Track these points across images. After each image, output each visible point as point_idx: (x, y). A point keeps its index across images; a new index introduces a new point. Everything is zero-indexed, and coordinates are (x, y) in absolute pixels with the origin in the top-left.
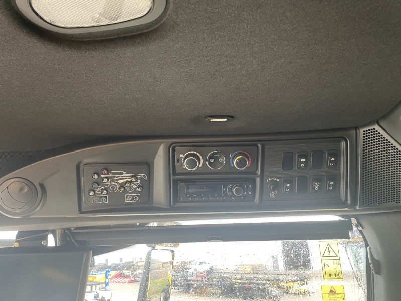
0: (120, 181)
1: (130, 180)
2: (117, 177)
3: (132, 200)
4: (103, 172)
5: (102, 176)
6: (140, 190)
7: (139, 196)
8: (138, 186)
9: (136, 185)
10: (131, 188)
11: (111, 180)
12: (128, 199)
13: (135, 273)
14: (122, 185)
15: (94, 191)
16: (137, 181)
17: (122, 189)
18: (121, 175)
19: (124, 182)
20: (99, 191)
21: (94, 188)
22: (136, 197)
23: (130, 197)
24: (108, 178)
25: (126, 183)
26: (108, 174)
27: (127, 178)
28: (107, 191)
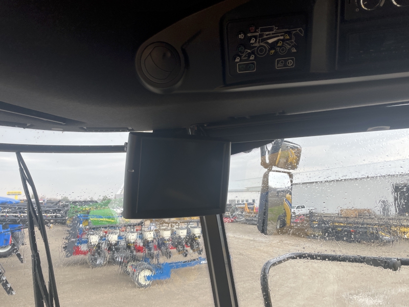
0: (270, 41)
1: (282, 38)
2: (267, 35)
3: (285, 65)
4: (251, 28)
5: (249, 35)
6: (294, 50)
7: (292, 59)
8: (293, 46)
9: (290, 45)
10: (283, 50)
11: (259, 40)
12: (279, 65)
13: (234, 214)
14: (272, 46)
15: (240, 56)
16: (291, 39)
17: (273, 51)
18: (271, 32)
19: (275, 41)
20: (245, 57)
21: (240, 52)
22: (290, 61)
23: (282, 62)
24: (255, 37)
25: (277, 42)
26: (255, 32)
27: (278, 36)
28: (255, 55)
